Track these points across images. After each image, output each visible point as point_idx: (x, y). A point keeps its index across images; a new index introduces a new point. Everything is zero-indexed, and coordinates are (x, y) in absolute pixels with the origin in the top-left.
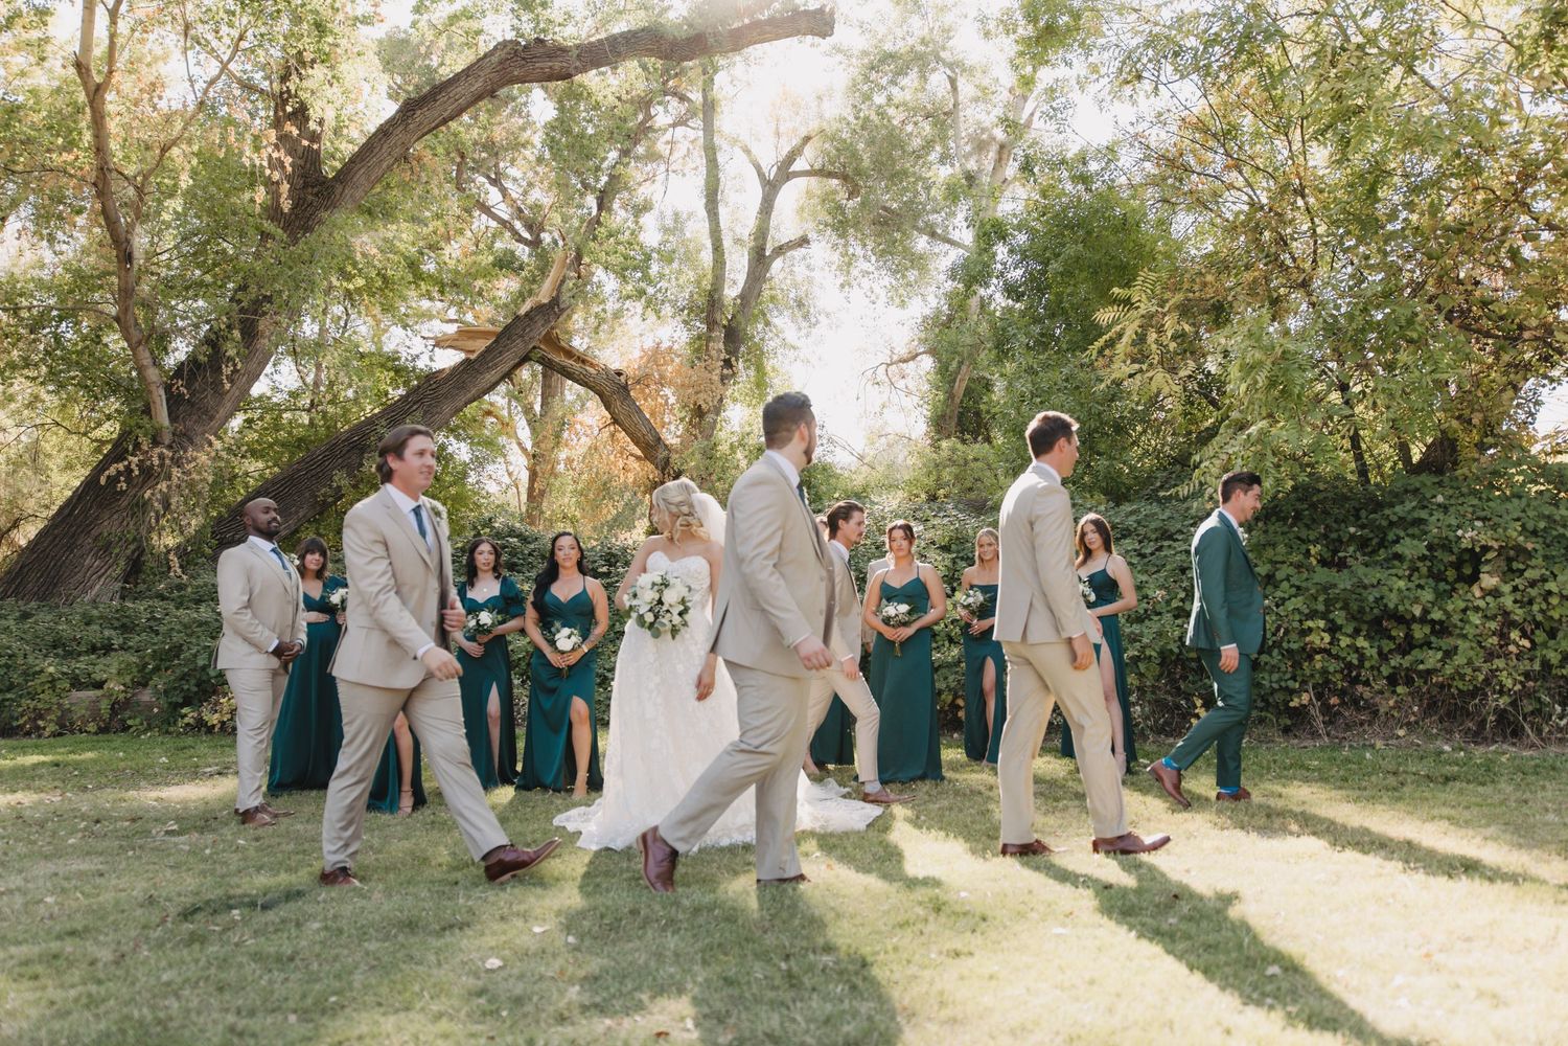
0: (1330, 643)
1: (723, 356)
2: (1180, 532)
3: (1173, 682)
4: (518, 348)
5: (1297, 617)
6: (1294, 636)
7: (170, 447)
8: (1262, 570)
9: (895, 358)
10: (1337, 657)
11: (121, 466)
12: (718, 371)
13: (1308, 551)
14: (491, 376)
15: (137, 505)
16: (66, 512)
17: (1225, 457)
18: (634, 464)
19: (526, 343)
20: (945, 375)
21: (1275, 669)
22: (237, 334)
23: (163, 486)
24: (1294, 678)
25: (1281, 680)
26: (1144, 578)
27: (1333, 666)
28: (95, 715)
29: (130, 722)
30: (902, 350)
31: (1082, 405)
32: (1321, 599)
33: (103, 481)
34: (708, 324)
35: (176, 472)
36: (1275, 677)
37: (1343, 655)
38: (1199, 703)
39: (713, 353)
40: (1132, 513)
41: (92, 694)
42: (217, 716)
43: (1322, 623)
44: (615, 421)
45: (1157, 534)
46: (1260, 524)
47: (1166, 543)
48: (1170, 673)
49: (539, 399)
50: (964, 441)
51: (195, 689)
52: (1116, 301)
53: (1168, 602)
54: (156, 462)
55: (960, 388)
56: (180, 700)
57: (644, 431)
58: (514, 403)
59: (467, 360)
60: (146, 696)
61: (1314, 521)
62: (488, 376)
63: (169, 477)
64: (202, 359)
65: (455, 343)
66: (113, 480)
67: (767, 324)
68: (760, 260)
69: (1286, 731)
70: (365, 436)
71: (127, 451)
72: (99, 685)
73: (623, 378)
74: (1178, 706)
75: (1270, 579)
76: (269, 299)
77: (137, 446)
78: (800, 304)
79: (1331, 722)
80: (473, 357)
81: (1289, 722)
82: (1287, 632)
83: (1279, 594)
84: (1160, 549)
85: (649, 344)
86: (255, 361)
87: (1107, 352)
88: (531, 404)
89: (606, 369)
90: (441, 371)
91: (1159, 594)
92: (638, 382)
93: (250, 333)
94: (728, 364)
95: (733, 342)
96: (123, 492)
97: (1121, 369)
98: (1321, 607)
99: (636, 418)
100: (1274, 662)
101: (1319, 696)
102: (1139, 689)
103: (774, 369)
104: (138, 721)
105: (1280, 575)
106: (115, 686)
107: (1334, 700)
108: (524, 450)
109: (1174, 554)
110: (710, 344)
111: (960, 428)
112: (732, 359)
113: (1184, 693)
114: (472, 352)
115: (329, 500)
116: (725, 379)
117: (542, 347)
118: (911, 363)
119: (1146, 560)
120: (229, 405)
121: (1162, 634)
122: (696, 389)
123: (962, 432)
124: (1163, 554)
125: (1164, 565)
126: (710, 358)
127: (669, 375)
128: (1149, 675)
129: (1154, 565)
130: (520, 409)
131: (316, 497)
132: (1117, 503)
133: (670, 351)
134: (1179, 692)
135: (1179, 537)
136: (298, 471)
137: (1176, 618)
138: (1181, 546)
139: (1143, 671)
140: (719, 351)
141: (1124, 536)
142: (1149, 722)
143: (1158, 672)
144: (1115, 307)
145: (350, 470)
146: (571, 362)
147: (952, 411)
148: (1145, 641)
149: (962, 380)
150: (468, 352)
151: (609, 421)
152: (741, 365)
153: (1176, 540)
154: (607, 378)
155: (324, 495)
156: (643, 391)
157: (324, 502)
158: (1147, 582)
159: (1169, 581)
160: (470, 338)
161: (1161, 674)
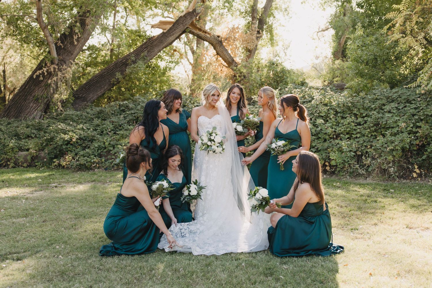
1: (257, 29)
2: (414, 100)
3: (407, 158)
4: (181, 28)
7: (58, 65)
9: (320, 30)
11: (40, 72)
12: (255, 35)
14: (171, 38)
15: (47, 85)
16: (24, 87)
18: (225, 69)
19: (184, 26)
20: (338, 37)
22: (78, 24)
23: (55, 78)
26: (398, 118)
28: (26, 161)
29: (36, 164)
30: (323, 27)
31: (381, 50)
33: (35, 77)
34: (252, 18)
35: (60, 74)
38: (416, 167)
39: (253, 28)
40: (396, 92)
41: (25, 153)
42: (65, 163)
44: (218, 54)
45: (405, 101)
47: (408, 105)
48: (406, 155)
49: (196, 45)
50: (343, 61)
51: (58, 153)
52: (394, 10)
53: (406, 128)
54: (52, 70)
55: (343, 41)
56: (53, 157)
57: (228, 57)
58: (186, 46)
59: (163, 32)
60: (42, 154)
62: (170, 38)
63: (57, 75)
64: (67, 33)
65: (159, 26)
66: (38, 76)
67: (274, 17)
70: (127, 60)
71: (42, 66)
72: (28, 150)
73: (220, 39)
74: (408, 168)
76: (89, 11)
77: (46, 64)
78: (286, 10)
80: (165, 31)
84: (405, 107)
85: (231, 26)
86: (86, 34)
87: (392, 29)
88: (193, 47)
89: (214, 36)
90: (154, 37)
91: (403, 125)
92: (226, 39)
93: (83, 24)
94: (259, 32)
95: (261, 24)
96: (42, 81)
97: (397, 36)
99: (225, 53)
102: (393, 161)
103: (276, 34)
104: (39, 163)
106: (32, 151)
108: (190, 63)
109: (410, 109)
110: (253, 25)
111: (342, 56)
112: (261, 31)
113: (411, 163)
114: (165, 29)
115: (115, 83)
116: (258, 38)
117: (190, 27)
118: (326, 31)
119: (400, 111)
120: (78, 49)
121: (403, 141)
122: (247, 42)
123: (343, 58)
124: (406, 109)
125: (406, 113)
126: (252, 30)
127: (237, 37)
128: (397, 156)
129: (402, 113)
130: (189, 48)
131: (111, 82)
132: (392, 88)
133: (238, 28)
134: (409, 163)
135: (413, 102)
136: (104, 72)
137: (409, 134)
138: (413, 106)
139: (395, 155)
140: (255, 28)
141: (393, 101)
142: (396, 174)
143: (401, 155)
144: (394, 12)
145: (122, 72)
146: (201, 33)
147: (340, 49)
148: (396, 143)
149: (344, 38)
150: (164, 29)
151: (215, 54)
152: (264, 32)
153: (412, 103)
154: (214, 39)
155: (113, 81)
156: (228, 43)
157: (113, 83)
158: (399, 120)
159: (408, 119)
160: (164, 24)
161: (403, 155)
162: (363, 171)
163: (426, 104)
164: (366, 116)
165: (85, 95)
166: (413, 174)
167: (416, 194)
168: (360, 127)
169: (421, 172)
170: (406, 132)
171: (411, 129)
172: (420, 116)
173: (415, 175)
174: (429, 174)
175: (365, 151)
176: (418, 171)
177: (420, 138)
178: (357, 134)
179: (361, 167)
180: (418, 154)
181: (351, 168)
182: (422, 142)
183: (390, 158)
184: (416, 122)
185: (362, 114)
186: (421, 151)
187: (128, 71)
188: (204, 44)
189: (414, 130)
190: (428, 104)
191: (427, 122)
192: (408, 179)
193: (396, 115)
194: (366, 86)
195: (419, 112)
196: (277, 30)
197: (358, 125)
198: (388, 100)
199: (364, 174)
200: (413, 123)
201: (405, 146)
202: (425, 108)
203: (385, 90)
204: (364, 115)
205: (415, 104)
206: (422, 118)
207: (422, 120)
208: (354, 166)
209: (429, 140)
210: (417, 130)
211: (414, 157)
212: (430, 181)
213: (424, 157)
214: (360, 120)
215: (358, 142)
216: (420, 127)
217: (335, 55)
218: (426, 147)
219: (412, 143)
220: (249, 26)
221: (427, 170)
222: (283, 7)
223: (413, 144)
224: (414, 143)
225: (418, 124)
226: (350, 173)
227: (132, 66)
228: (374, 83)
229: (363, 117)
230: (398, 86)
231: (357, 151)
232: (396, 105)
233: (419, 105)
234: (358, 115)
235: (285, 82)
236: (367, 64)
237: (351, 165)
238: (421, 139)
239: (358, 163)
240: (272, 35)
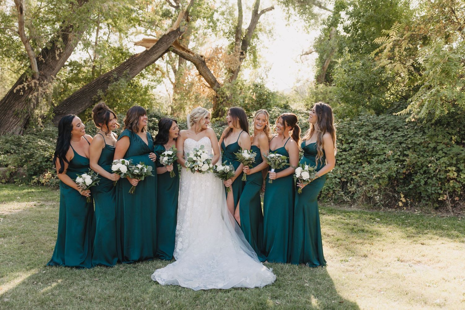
0: (457, 176)
1: (241, 50)
2: (401, 127)
3: (393, 187)
4: (165, 46)
5: (444, 165)
6: (442, 173)
7: (38, 80)
8: (432, 145)
9: (304, 53)
10: (459, 182)
11: (21, 86)
12: (238, 56)
13: (451, 138)
15: (27, 100)
16: (3, 102)
18: (207, 90)
19: (168, 45)
20: (322, 60)
21: (434, 185)
22: (60, 39)
23: (36, 94)
24: (441, 189)
25: (435, 189)
26: (385, 146)
27: (457, 185)
28: (5, 177)
29: (15, 180)
30: (307, 50)
32: (455, 158)
33: (15, 91)
34: (236, 39)
35: (40, 89)
36: (433, 188)
37: (462, 181)
38: (402, 196)
39: (237, 49)
40: (383, 119)
41: (4, 169)
42: (44, 180)
43: (454, 169)
44: (200, 74)
45: (392, 128)
46: (433, 126)
47: (395, 132)
48: (392, 184)
49: (178, 64)
50: (326, 85)
51: (38, 169)
52: (384, 35)
53: (393, 156)
54: (33, 85)
55: (327, 65)
56: (33, 173)
57: (211, 78)
58: (169, 65)
59: (146, 51)
60: (22, 170)
61: (455, 126)
62: (153, 56)
63: (38, 90)
64: (49, 48)
65: (142, 44)
66: (18, 91)
67: (258, 39)
68: (256, 15)
69: (436, 209)
70: (109, 77)
71: (23, 81)
72: (6, 166)
73: (203, 58)
74: (394, 196)
75: (435, 149)
76: (71, 26)
77: (27, 79)
78: (270, 32)
79: (455, 207)
80: (148, 49)
81: (438, 206)
82: (440, 171)
83: (438, 156)
84: (392, 134)
85: (214, 46)
86: (68, 49)
87: (380, 54)
88: (175, 66)
89: (197, 55)
90: (137, 54)
91: (390, 153)
92: (209, 60)
93: (66, 39)
94: (242, 54)
95: (245, 46)
96: (22, 96)
97: (384, 62)
98: (454, 162)
99: (208, 73)
100: (433, 183)
101: (451, 196)
102: (379, 189)
103: (259, 56)
105: (439, 148)
106: (11, 167)
107: (457, 198)
108: (172, 82)
109: (397, 137)
110: (236, 46)
111: (325, 80)
112: (244, 52)
113: (397, 191)
114: (149, 47)
115: (97, 100)
116: (241, 59)
117: (174, 46)
118: (310, 55)
119: (386, 138)
120: (60, 65)
121: (389, 169)
122: (230, 63)
123: (326, 82)
124: (393, 136)
125: (393, 141)
126: (236, 51)
127: (220, 57)
128: (383, 184)
129: (389, 140)
130: (171, 67)
131: (92, 99)
132: (378, 114)
133: (221, 48)
134: (395, 191)
135: (401, 130)
136: (86, 89)
137: (396, 162)
138: (401, 134)
139: (381, 183)
140: (239, 49)
141: (379, 128)
142: (382, 202)
143: (387, 183)
144: (383, 37)
145: (104, 90)
146: (184, 52)
147: (323, 74)
148: (383, 171)
149: (328, 62)
150: (147, 47)
151: (198, 74)
152: (248, 54)
153: (399, 131)
154: (198, 58)
155: (95, 98)
156: (211, 63)
157: (95, 100)
158: (386, 147)
159: (395, 147)
160: (148, 42)
161: (389, 184)
162: (347, 198)
163: (414, 132)
164: (351, 143)
165: (66, 111)
166: (399, 203)
167: (403, 224)
168: (346, 153)
169: (407, 201)
170: (393, 160)
171: (398, 157)
172: (408, 144)
173: (401, 204)
174: (415, 203)
175: (350, 178)
176: (404, 200)
177: (407, 166)
178: (342, 160)
179: (346, 194)
180: (404, 183)
181: (336, 194)
182: (409, 171)
183: (376, 186)
184: (404, 151)
185: (348, 140)
186: (407, 179)
187: (110, 88)
188: (186, 64)
189: (401, 158)
190: (416, 133)
191: (415, 151)
192: (394, 208)
193: (383, 142)
194: (351, 112)
195: (406, 140)
196: (261, 52)
197: (343, 151)
198: (375, 126)
199: (348, 201)
200: (400, 151)
201: (392, 174)
202: (413, 136)
203: (372, 117)
204: (350, 141)
205: (402, 131)
206: (410, 146)
207: (409, 148)
208: (339, 193)
209: (416, 169)
210: (404, 158)
211: (400, 186)
212: (416, 211)
213: (411, 186)
214: (345, 146)
215: (343, 168)
216: (407, 155)
217: (319, 79)
218: (412, 176)
219: (398, 171)
220: (232, 47)
221: (413, 200)
222: (268, 28)
223: (399, 173)
224: (401, 172)
225: (405, 152)
226: (334, 200)
227: (113, 84)
228: (360, 109)
229: (349, 143)
230: (383, 113)
231: (342, 177)
232: (383, 132)
233: (406, 133)
234: (343, 141)
235: (268, 104)
236: (353, 89)
237: (336, 192)
238: (408, 168)
239: (342, 189)
240: (255, 57)
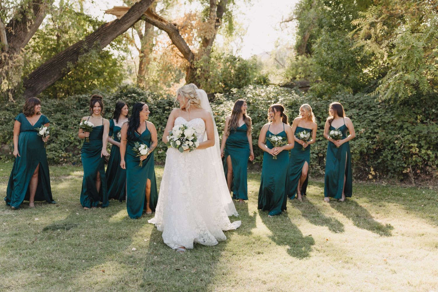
0: (419, 152)
1: (216, 18)
2: (374, 107)
3: (364, 161)
4: (137, 15)
5: (408, 142)
6: (406, 149)
7: (8, 53)
8: (399, 124)
9: (284, 20)
10: (420, 157)
12: (214, 24)
13: (417, 117)
17: (387, 84)
18: (180, 60)
19: (140, 13)
20: (302, 29)
21: (399, 160)
22: (32, 10)
23: (6, 67)
24: (405, 163)
25: (400, 163)
26: (358, 124)
27: (419, 159)
32: (417, 136)
34: (211, 4)
35: (10, 62)
36: (398, 162)
37: (423, 156)
38: (372, 169)
39: (212, 16)
40: (358, 98)
43: (416, 145)
44: (174, 43)
45: (366, 107)
46: (402, 106)
47: (368, 111)
48: (363, 158)
49: (144, 29)
50: (307, 57)
52: (361, 17)
53: (365, 133)
55: (307, 35)
57: (185, 47)
59: (117, 19)
61: (421, 106)
62: (125, 26)
63: (8, 64)
64: (19, 19)
65: (113, 13)
67: (234, 4)
69: (402, 181)
70: (79, 48)
73: (176, 27)
74: (365, 170)
75: (401, 127)
79: (417, 179)
80: (120, 18)
81: (402, 178)
82: (404, 147)
83: (403, 133)
84: (366, 113)
85: (187, 13)
86: (38, 20)
88: (141, 31)
89: (170, 23)
90: (107, 23)
91: (362, 130)
92: (183, 28)
93: (37, 9)
94: (218, 21)
95: (220, 12)
97: (361, 42)
98: (417, 139)
99: (181, 42)
100: (398, 157)
101: (414, 169)
103: (235, 22)
105: (405, 126)
107: (418, 171)
108: (138, 49)
109: (370, 115)
110: (211, 13)
111: (306, 51)
112: (219, 19)
113: (368, 166)
114: (120, 16)
115: (66, 72)
116: (216, 27)
117: (146, 15)
118: (290, 22)
119: (360, 117)
121: (361, 145)
122: (205, 31)
123: (307, 53)
124: (366, 115)
125: (366, 120)
126: (211, 18)
127: (194, 25)
128: (356, 159)
129: (362, 119)
130: (137, 33)
131: (61, 71)
132: (355, 93)
133: (195, 15)
134: (366, 166)
135: (373, 109)
136: (54, 61)
137: (367, 139)
138: (373, 113)
140: (214, 16)
141: (354, 107)
144: (360, 19)
145: (74, 61)
146: (156, 20)
147: (304, 44)
148: (355, 147)
149: (308, 32)
150: (118, 16)
151: (171, 43)
152: (223, 21)
153: (372, 110)
154: (170, 26)
155: (64, 71)
156: (184, 31)
157: (64, 73)
158: (359, 126)
159: (367, 125)
160: (119, 10)
161: (360, 159)
163: (385, 112)
165: (34, 84)
166: (369, 175)
167: (370, 192)
169: (376, 174)
170: (365, 137)
171: (369, 134)
172: (378, 122)
173: (370, 177)
174: (384, 176)
176: (373, 173)
177: (377, 143)
178: (319, 137)
179: (322, 168)
180: (374, 158)
181: (313, 169)
182: (378, 147)
184: (374, 129)
186: (377, 155)
187: (80, 60)
188: (153, 29)
189: (372, 135)
190: (387, 112)
191: (384, 129)
192: (365, 180)
193: (357, 120)
194: (329, 90)
195: (377, 119)
197: (321, 128)
198: (351, 105)
200: (371, 129)
201: (363, 150)
202: (383, 115)
203: (348, 96)
205: (375, 110)
206: (380, 124)
207: (379, 127)
208: (316, 167)
209: (384, 145)
210: (374, 136)
211: (370, 160)
212: (384, 182)
213: (379, 161)
215: (320, 145)
216: (378, 133)
217: (299, 49)
218: (382, 152)
219: (369, 147)
220: (207, 13)
221: (382, 173)
223: (370, 148)
224: (371, 148)
225: (375, 130)
226: (312, 173)
227: (84, 55)
228: (338, 87)
230: (360, 91)
231: (319, 153)
232: (358, 111)
233: (378, 112)
234: (321, 118)
235: (248, 79)
236: (332, 67)
238: (378, 144)
239: (319, 164)
240: (231, 23)
